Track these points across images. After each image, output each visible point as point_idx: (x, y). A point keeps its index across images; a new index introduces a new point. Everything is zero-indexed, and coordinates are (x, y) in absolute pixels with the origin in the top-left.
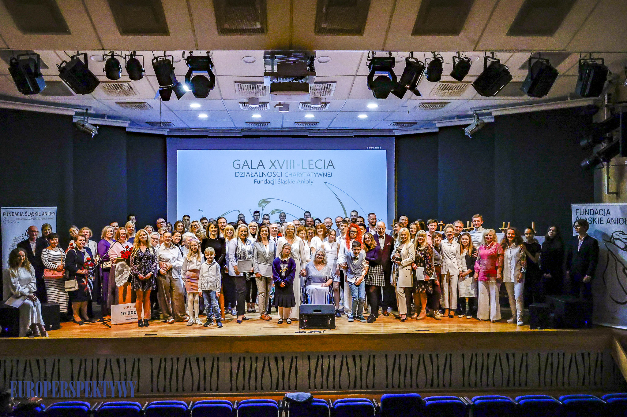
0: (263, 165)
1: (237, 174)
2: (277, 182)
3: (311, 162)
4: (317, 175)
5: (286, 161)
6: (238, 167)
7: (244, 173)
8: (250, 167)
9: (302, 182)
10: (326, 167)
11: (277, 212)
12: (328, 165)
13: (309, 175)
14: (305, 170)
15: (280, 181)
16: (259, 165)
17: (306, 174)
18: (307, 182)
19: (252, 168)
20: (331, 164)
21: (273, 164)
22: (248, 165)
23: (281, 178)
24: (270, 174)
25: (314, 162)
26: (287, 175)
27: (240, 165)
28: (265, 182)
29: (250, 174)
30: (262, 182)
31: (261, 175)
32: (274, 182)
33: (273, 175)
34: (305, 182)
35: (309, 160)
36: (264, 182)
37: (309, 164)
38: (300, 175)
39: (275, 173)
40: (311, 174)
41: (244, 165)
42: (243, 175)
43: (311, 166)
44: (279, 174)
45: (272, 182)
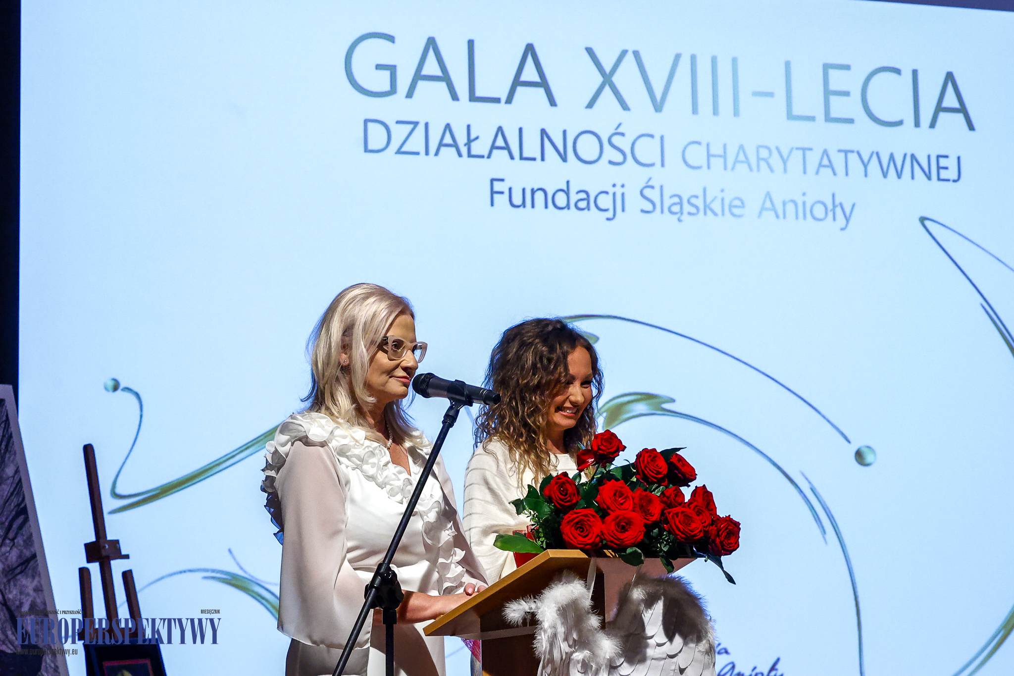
0: (543, 83)
1: (377, 137)
2: (635, 202)
3: (837, 80)
4: (874, 165)
5: (684, 66)
6: (382, 81)
7: (421, 129)
8: (462, 89)
9: (790, 207)
10: (926, 116)
11: (641, 408)
12: (940, 108)
13: (826, 162)
14: (801, 134)
15: (654, 195)
16: (517, 82)
17: (813, 159)
18: (819, 211)
19: (473, 98)
20: (950, 100)
21: (607, 79)
22: (445, 77)
23: (657, 175)
24: (588, 147)
25: (851, 81)
26: (696, 155)
27: (392, 69)
28: (561, 199)
29: (462, 140)
30: (539, 196)
31: (532, 147)
32: (620, 203)
33: (611, 154)
34: (805, 212)
35: (826, 67)
36: (550, 201)
37: (828, 93)
38: (776, 161)
39: (623, 143)
40: (838, 160)
41: (418, 76)
42: (416, 142)
43: (839, 106)
44: (647, 150)
45: (605, 201)
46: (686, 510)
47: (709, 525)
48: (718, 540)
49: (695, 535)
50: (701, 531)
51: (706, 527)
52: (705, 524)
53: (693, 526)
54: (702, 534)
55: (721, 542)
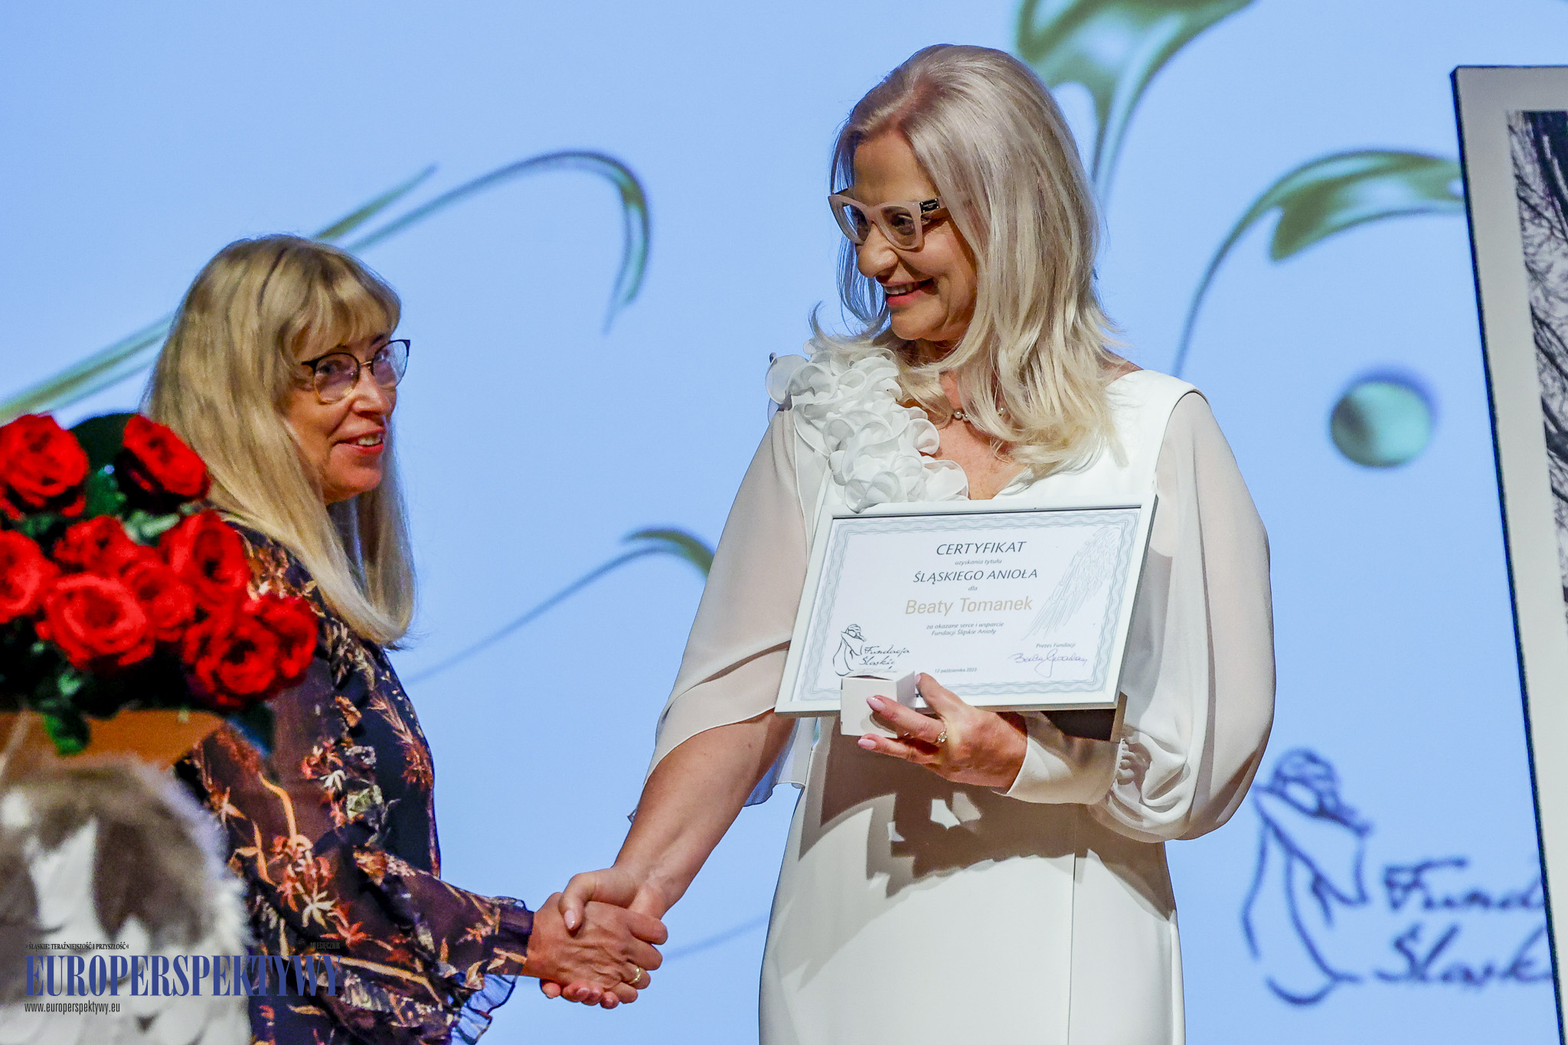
46: (110, 586)
47: (184, 625)
48: (204, 668)
49: (117, 656)
50: (143, 641)
51: (172, 629)
52: (168, 624)
53: (122, 626)
54: (146, 651)
55: (215, 675)
